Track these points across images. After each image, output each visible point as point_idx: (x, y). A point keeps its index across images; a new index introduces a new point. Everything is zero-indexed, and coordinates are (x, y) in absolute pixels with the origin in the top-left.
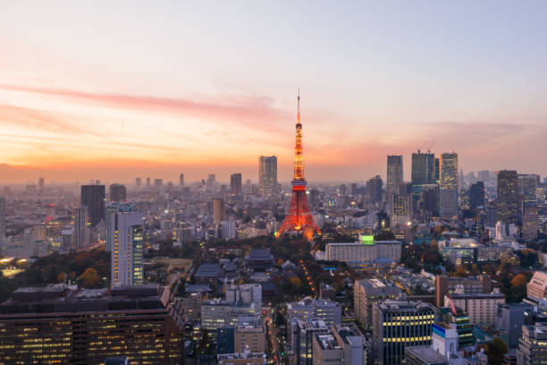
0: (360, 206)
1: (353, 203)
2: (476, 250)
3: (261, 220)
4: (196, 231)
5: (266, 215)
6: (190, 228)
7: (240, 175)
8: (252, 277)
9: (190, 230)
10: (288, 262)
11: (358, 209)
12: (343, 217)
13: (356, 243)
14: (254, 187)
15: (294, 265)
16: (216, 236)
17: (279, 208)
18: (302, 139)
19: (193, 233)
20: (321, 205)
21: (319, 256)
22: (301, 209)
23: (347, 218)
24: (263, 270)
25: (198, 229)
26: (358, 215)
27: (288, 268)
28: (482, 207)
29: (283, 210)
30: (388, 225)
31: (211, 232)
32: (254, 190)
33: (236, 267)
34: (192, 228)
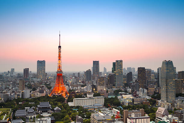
0: (83, 82)
1: (80, 81)
2: (133, 100)
3: (41, 89)
4: (11, 95)
5: (43, 87)
6: (7, 93)
7: (28, 69)
8: (41, 115)
9: (8, 95)
10: (57, 107)
11: (82, 84)
12: (77, 87)
13: (86, 98)
14: (34, 74)
15: (60, 108)
16: (21, 97)
17: (47, 83)
18: (61, 53)
19: (10, 96)
20: (66, 82)
21: (70, 104)
22: (60, 84)
23: (79, 87)
24: (46, 111)
25: (12, 94)
26: (83, 86)
27: (58, 110)
28: (132, 82)
29: (49, 85)
30: (96, 90)
31: (18, 95)
32: (35, 76)
33: (33, 110)
34: (9, 94)
